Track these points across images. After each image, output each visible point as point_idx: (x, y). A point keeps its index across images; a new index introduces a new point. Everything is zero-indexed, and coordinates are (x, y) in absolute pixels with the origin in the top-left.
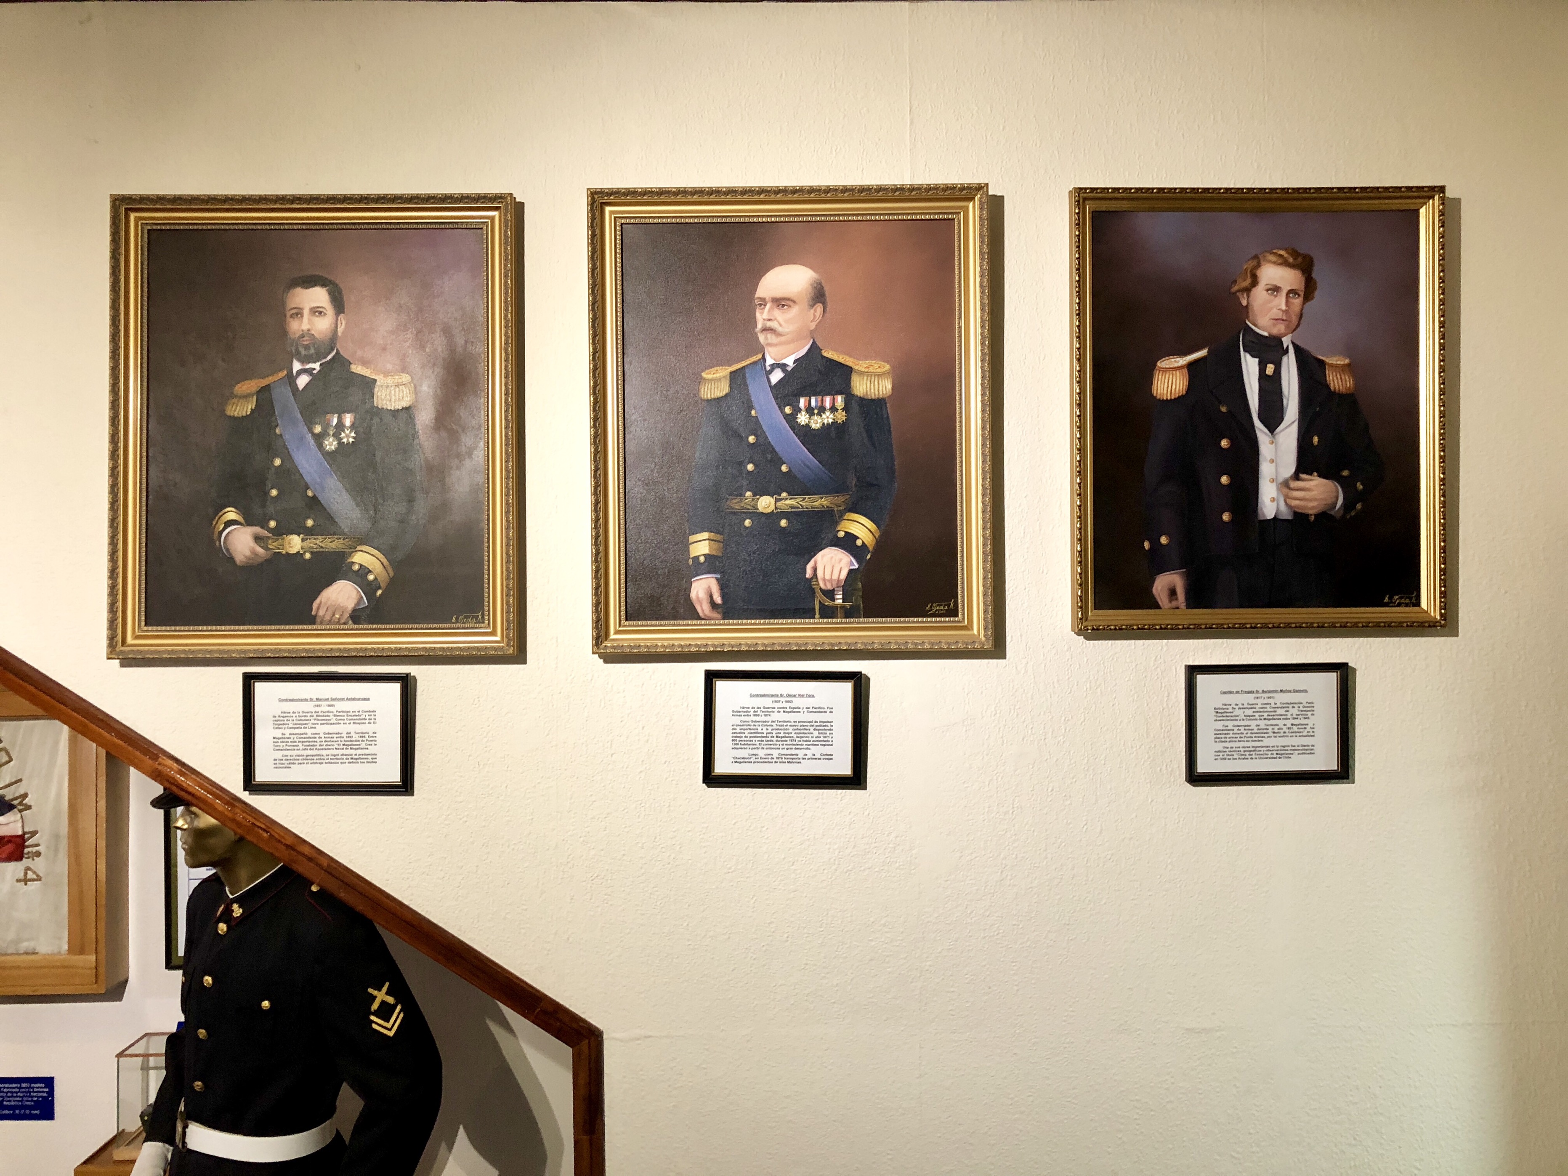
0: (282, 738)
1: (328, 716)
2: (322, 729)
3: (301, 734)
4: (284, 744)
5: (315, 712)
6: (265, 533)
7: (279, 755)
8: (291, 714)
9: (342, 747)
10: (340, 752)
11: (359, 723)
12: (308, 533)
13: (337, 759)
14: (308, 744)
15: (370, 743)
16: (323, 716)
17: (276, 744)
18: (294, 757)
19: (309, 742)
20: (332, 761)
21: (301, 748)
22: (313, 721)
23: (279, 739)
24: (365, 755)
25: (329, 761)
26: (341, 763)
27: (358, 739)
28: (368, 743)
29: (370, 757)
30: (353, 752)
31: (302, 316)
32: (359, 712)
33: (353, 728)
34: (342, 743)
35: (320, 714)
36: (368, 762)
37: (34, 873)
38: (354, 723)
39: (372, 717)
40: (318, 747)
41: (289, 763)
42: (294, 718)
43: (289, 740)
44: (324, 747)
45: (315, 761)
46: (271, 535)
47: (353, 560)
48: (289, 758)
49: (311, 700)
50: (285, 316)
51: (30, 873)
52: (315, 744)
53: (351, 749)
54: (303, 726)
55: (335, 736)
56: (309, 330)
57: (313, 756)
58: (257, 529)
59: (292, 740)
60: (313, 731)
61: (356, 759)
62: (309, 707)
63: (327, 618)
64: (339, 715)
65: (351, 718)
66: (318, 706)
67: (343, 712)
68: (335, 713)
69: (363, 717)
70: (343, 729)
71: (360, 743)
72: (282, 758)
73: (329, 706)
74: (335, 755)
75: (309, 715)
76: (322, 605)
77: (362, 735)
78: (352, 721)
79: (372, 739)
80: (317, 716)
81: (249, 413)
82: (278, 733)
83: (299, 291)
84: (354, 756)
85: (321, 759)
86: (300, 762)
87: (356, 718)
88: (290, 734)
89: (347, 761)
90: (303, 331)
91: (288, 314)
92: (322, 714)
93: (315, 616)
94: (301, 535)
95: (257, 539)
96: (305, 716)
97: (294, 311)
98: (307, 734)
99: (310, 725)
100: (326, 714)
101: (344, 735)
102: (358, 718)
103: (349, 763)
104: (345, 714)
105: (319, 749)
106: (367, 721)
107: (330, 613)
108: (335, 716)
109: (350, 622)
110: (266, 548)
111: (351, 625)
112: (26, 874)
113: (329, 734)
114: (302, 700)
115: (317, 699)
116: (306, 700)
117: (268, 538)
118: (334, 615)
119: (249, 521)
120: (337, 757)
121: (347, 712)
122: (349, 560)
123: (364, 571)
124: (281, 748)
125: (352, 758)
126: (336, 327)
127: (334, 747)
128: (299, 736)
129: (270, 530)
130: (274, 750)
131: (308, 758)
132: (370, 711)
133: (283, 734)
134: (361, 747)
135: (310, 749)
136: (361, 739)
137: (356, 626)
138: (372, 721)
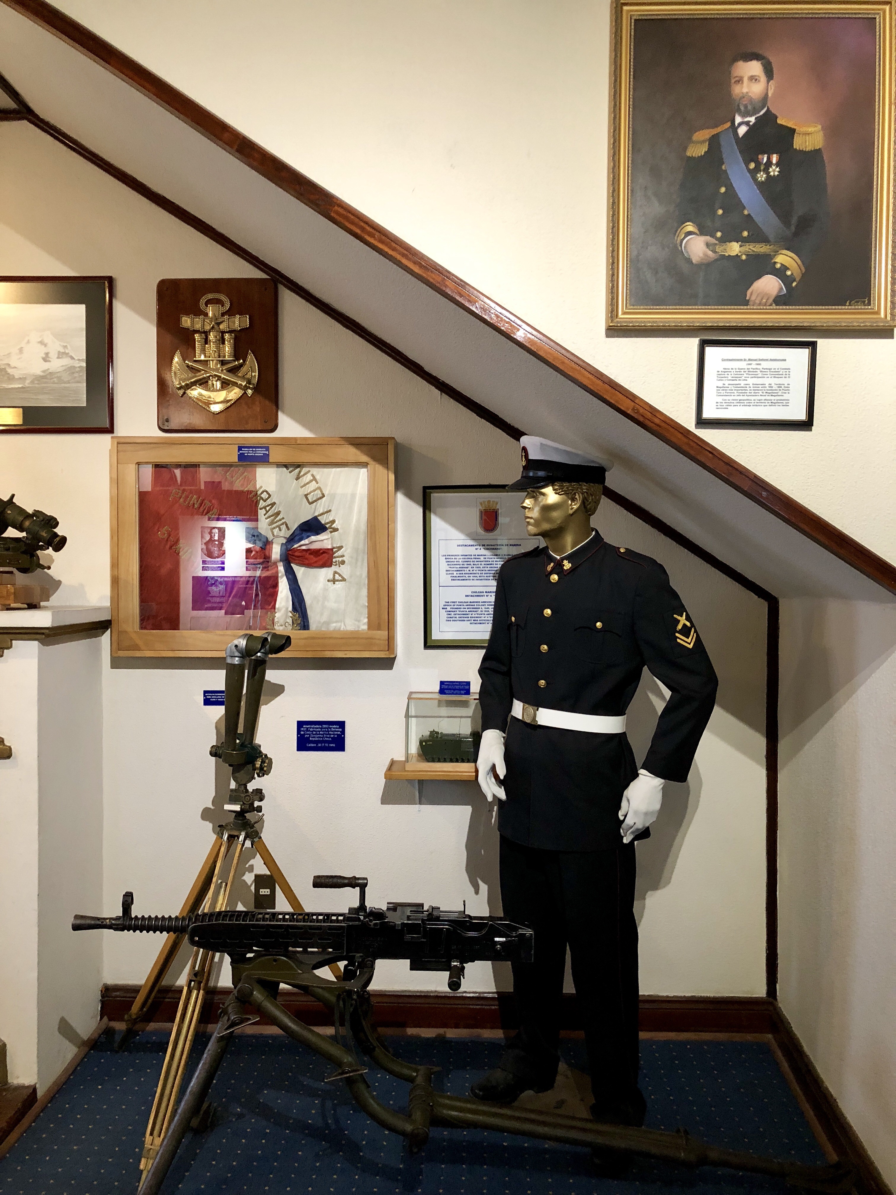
0: (723, 387)
1: (756, 372)
2: (751, 381)
3: (736, 385)
4: (725, 391)
5: (748, 369)
6: (713, 241)
7: (720, 399)
8: (730, 370)
9: (765, 394)
10: (763, 398)
11: (778, 377)
12: (744, 241)
13: (761, 403)
14: (741, 391)
15: (785, 391)
16: (753, 372)
17: (719, 391)
18: (731, 401)
19: (742, 390)
20: (758, 404)
21: (736, 394)
22: (745, 375)
23: (720, 387)
24: (781, 400)
25: (756, 404)
26: (764, 406)
27: (777, 388)
28: (783, 391)
29: (784, 402)
30: (773, 398)
31: (743, 83)
32: (778, 369)
33: (774, 381)
34: (765, 392)
35: (751, 370)
36: (783, 406)
37: (340, 575)
38: (774, 377)
39: (788, 373)
40: (748, 394)
41: (728, 405)
42: (732, 373)
43: (728, 389)
44: (753, 394)
45: (745, 404)
46: (717, 242)
47: (776, 261)
48: (727, 401)
49: (745, 360)
50: (730, 82)
51: (337, 576)
52: (746, 391)
53: (771, 395)
54: (738, 379)
55: (760, 386)
56: (747, 93)
57: (744, 400)
58: (708, 238)
59: (730, 388)
60: (745, 382)
61: (775, 403)
62: (743, 365)
63: (757, 302)
64: (764, 371)
65: (772, 373)
66: (749, 364)
67: (767, 369)
68: (761, 370)
69: (781, 373)
70: (767, 381)
71: (778, 391)
72: (722, 401)
73: (757, 364)
74: (760, 400)
75: (742, 370)
76: (754, 292)
77: (780, 386)
78: (773, 376)
79: (787, 389)
80: (748, 372)
81: (703, 154)
82: (720, 384)
83: (741, 64)
84: (773, 401)
85: (749, 403)
86: (735, 404)
87: (776, 374)
88: (729, 384)
89: (768, 404)
90: (743, 93)
91: (733, 81)
92: (752, 370)
93: (748, 301)
94: (740, 243)
95: (708, 245)
96: (740, 372)
97: (737, 79)
98: (740, 384)
99: (743, 378)
100: (755, 370)
101: (767, 385)
102: (777, 373)
103: (770, 406)
104: (768, 370)
105: (748, 396)
106: (784, 376)
107: (759, 298)
108: (761, 371)
109: (774, 305)
110: (714, 252)
111: (774, 306)
112: (334, 576)
113: (756, 384)
114: (738, 360)
115: (749, 360)
116: (741, 360)
117: (716, 244)
118: (762, 299)
119: (703, 231)
120: (761, 401)
121: (770, 369)
122: (773, 261)
123: (785, 268)
124: (722, 394)
125: (771, 403)
126: (767, 90)
127: (759, 394)
128: (735, 386)
129: (717, 239)
130: (717, 395)
131: (741, 401)
132: (786, 369)
133: (724, 384)
134: (779, 394)
135: (743, 396)
136: (778, 389)
137: (778, 307)
138: (787, 376)
